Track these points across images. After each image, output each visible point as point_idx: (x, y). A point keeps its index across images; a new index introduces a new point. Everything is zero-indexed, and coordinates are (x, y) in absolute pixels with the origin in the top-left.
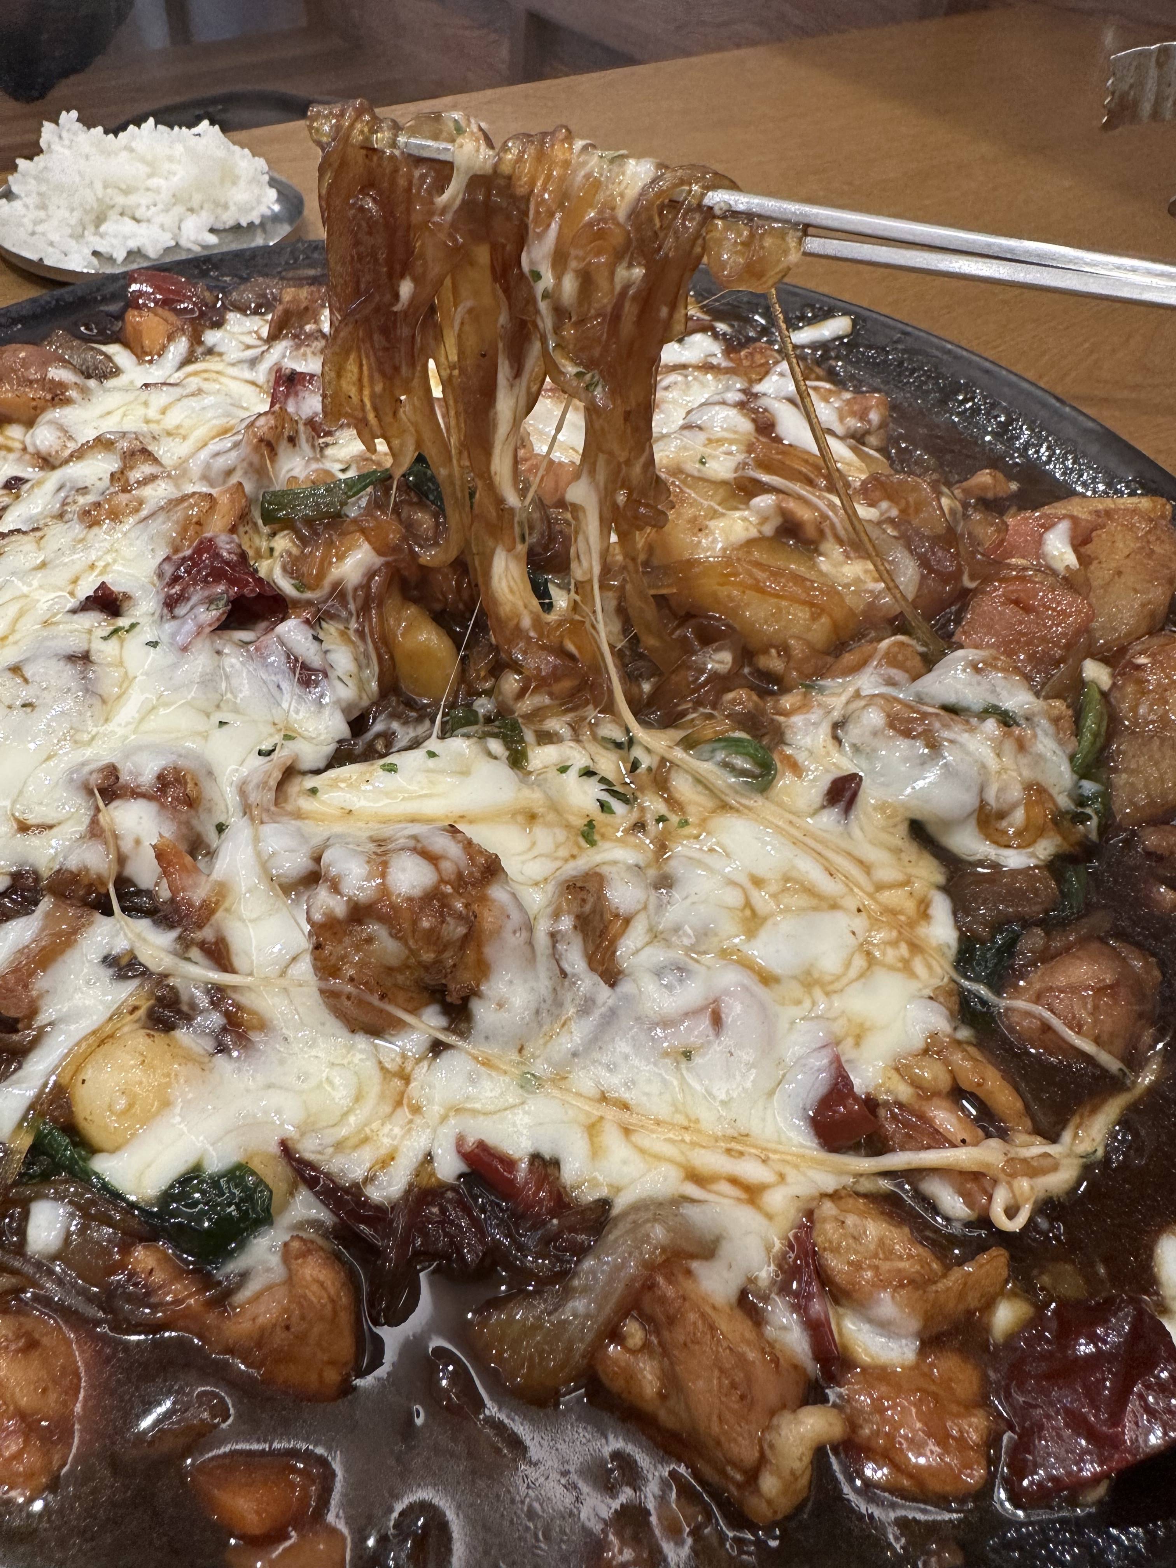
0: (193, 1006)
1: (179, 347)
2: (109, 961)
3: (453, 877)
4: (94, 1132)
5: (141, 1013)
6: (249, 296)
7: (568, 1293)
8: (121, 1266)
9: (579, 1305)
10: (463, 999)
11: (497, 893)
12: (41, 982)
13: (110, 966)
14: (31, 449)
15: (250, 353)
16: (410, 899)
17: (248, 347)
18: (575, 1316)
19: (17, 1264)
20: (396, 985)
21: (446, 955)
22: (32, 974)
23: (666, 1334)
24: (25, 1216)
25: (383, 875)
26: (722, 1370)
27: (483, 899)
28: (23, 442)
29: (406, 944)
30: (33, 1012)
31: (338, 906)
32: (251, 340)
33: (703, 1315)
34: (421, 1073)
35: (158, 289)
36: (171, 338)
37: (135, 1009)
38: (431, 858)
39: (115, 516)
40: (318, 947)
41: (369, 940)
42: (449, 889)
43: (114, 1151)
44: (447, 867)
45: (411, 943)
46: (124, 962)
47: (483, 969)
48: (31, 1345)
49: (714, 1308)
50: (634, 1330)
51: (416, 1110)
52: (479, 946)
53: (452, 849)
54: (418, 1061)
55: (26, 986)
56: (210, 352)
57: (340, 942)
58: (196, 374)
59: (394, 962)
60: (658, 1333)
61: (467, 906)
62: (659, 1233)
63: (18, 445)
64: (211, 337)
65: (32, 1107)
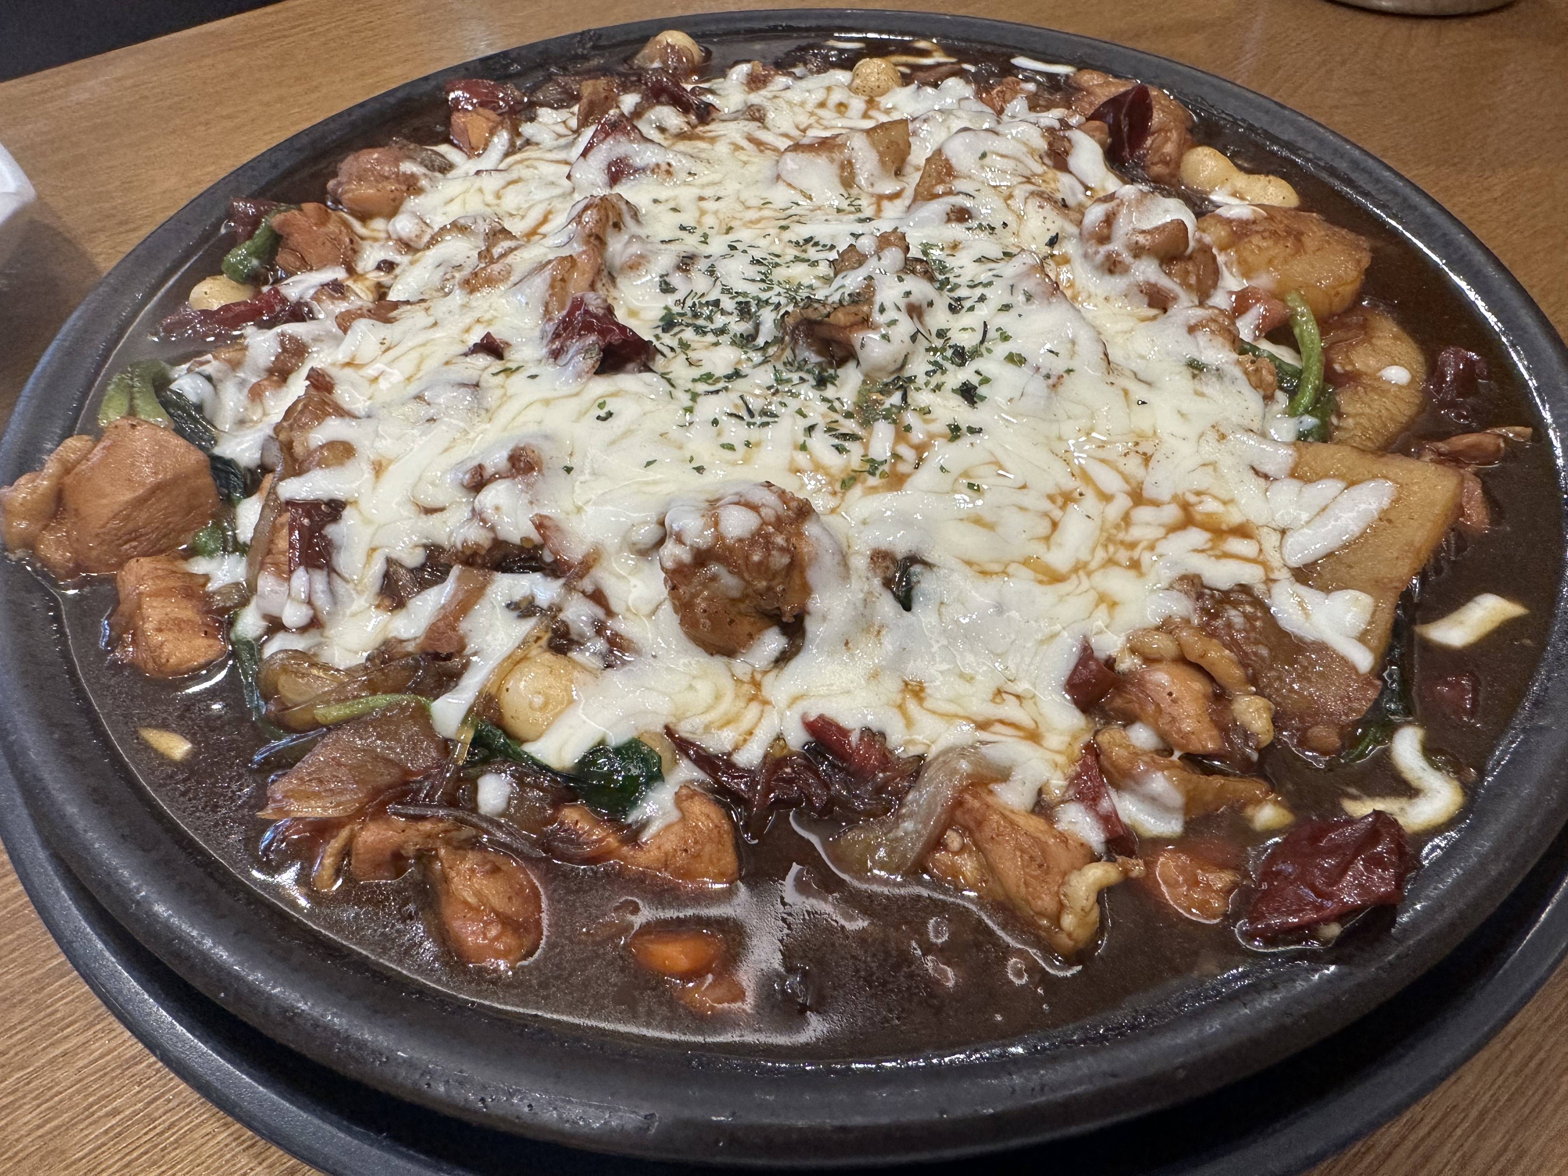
0: (582, 635)
1: (501, 140)
2: (512, 606)
3: (773, 519)
4: (519, 726)
5: (544, 642)
6: (552, 91)
7: (899, 818)
8: (552, 820)
9: (908, 825)
10: (795, 617)
11: (810, 529)
12: (464, 626)
13: (513, 610)
14: (394, 236)
15: (562, 141)
16: (740, 540)
17: (560, 136)
18: (906, 833)
19: (475, 820)
20: (740, 613)
21: (776, 581)
22: (457, 619)
23: (977, 835)
24: (475, 790)
25: (716, 524)
26: (1023, 851)
27: (800, 534)
28: (388, 232)
29: (743, 578)
30: (463, 647)
31: (684, 554)
32: (561, 129)
33: (1004, 817)
34: (768, 681)
35: (474, 94)
36: (492, 132)
37: (538, 638)
38: (754, 508)
39: (490, 282)
40: (674, 588)
41: (714, 578)
42: (771, 529)
43: (534, 740)
44: (768, 513)
45: (746, 575)
46: (523, 606)
47: (806, 590)
48: (495, 870)
49: (1012, 811)
50: (954, 839)
51: (765, 702)
52: (802, 572)
53: (770, 498)
54: (765, 673)
55: (454, 629)
56: (528, 142)
57: (690, 582)
58: (520, 162)
59: (736, 594)
60: (971, 835)
61: (787, 540)
62: (964, 765)
63: (383, 235)
64: (527, 129)
65: (470, 710)
